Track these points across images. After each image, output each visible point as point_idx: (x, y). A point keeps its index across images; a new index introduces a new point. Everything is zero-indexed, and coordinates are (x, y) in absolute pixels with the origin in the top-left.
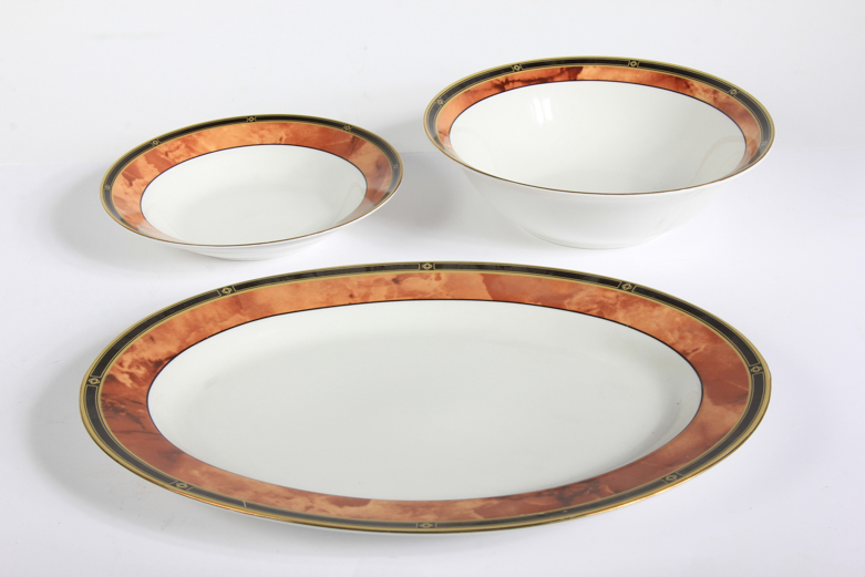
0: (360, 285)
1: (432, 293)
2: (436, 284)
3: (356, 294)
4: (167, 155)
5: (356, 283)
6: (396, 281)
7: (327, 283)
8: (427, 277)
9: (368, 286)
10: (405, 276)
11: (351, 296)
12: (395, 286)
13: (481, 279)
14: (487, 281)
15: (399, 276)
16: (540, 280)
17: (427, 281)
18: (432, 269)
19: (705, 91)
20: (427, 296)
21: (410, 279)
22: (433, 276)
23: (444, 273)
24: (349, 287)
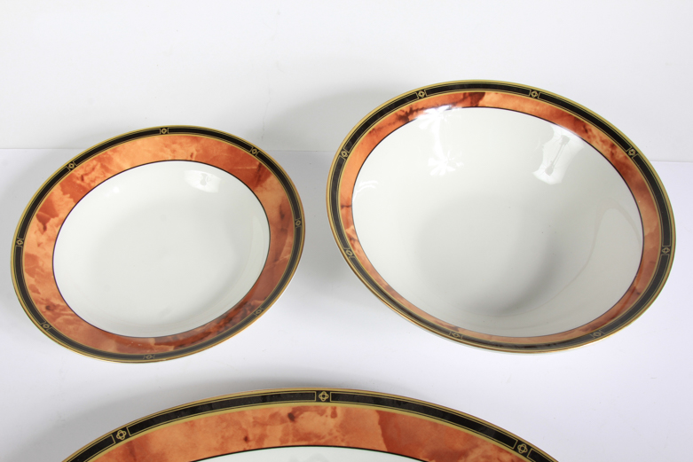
0: (256, 423)
1: (328, 438)
2: (331, 422)
3: (251, 437)
4: (82, 180)
5: (252, 420)
6: (292, 417)
7: (222, 419)
8: (322, 412)
9: (263, 425)
10: (302, 410)
11: (246, 439)
12: (290, 424)
13: (376, 418)
14: (384, 421)
15: (295, 409)
16: (436, 425)
17: (322, 419)
18: (328, 401)
19: (603, 141)
20: (322, 442)
21: (306, 414)
22: (329, 412)
23: (341, 407)
24: (244, 427)
